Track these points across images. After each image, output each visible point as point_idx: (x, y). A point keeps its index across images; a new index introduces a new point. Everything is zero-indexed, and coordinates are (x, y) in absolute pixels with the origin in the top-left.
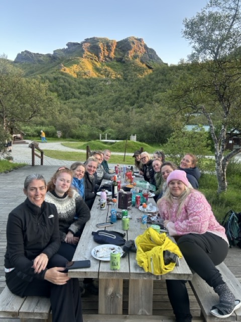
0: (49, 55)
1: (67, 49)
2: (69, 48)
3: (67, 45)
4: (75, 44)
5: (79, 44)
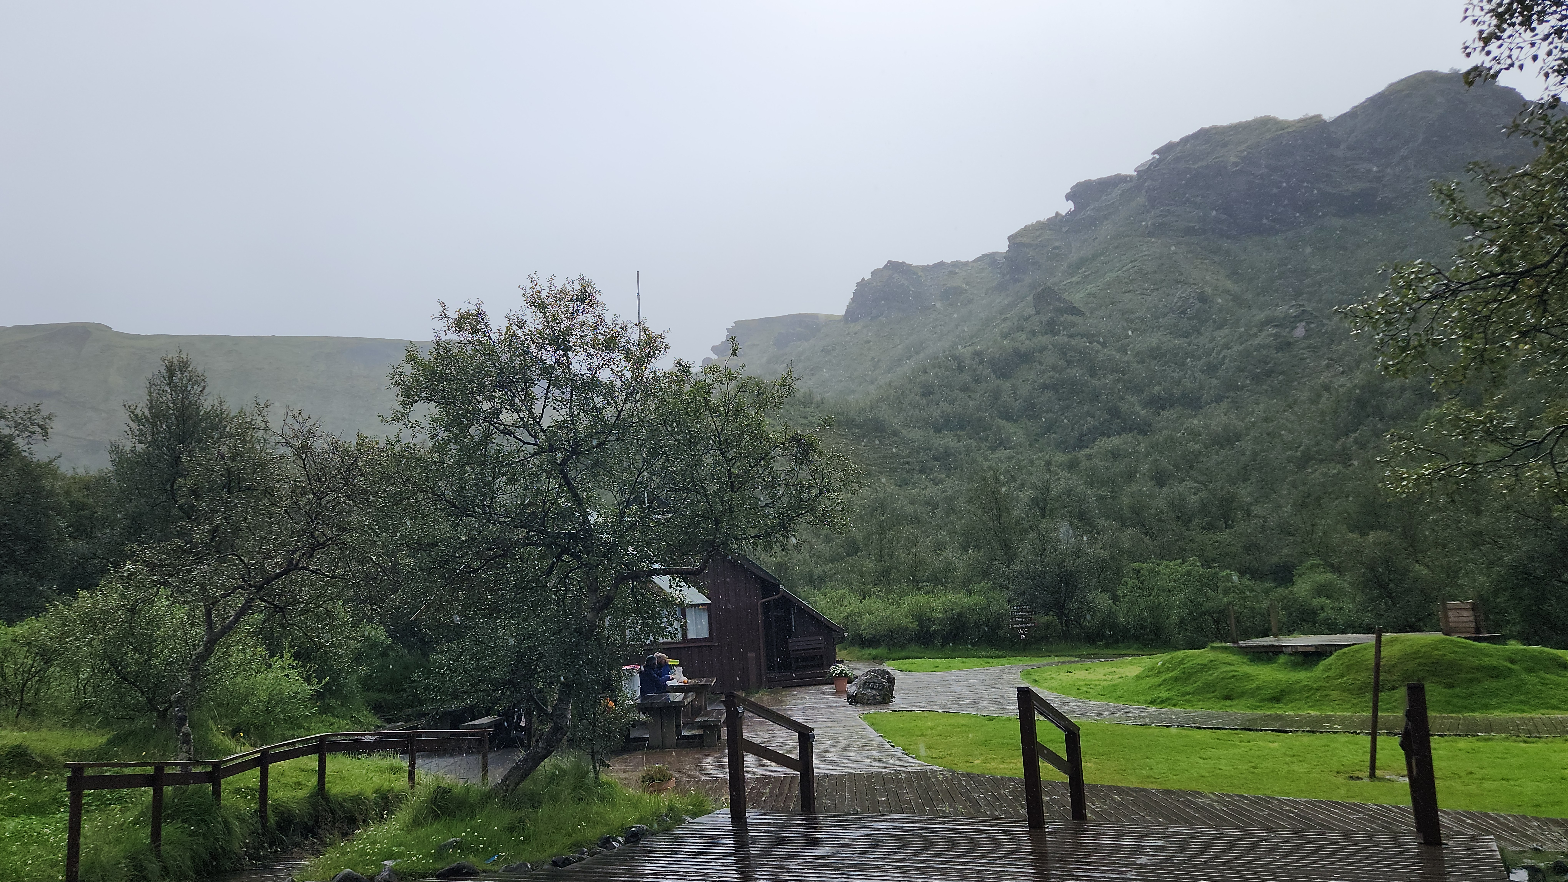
0: (990, 259)
1: (1070, 214)
2: (1079, 207)
3: (1068, 197)
4: (1107, 185)
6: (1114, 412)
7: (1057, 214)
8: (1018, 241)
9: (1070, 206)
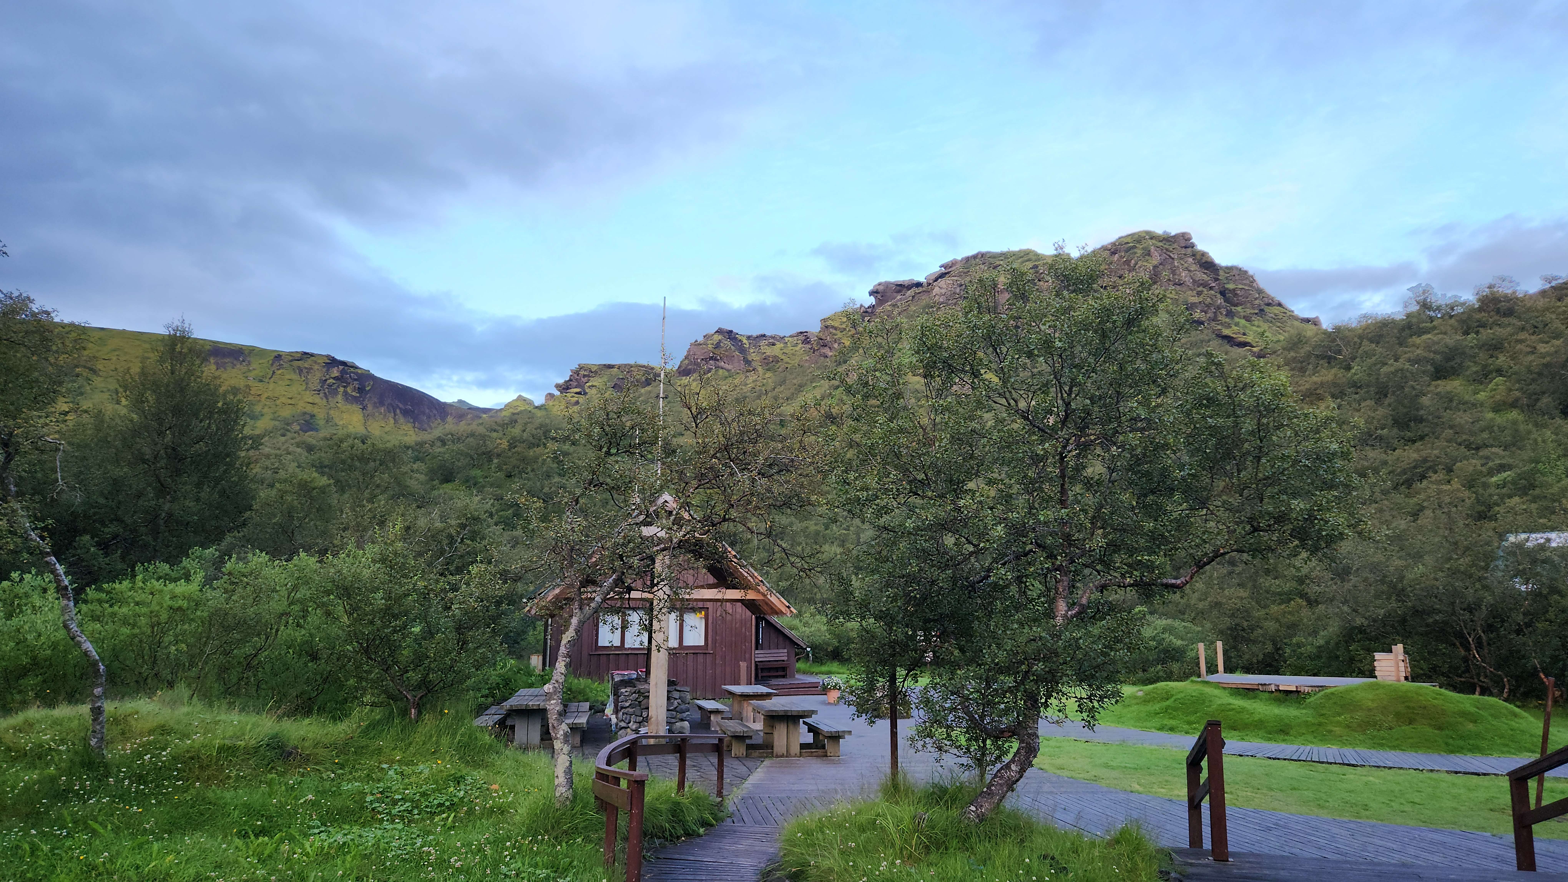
2: (880, 303)
4: (901, 287)
5: (919, 285)
7: (861, 306)
8: (829, 323)
9: (872, 300)
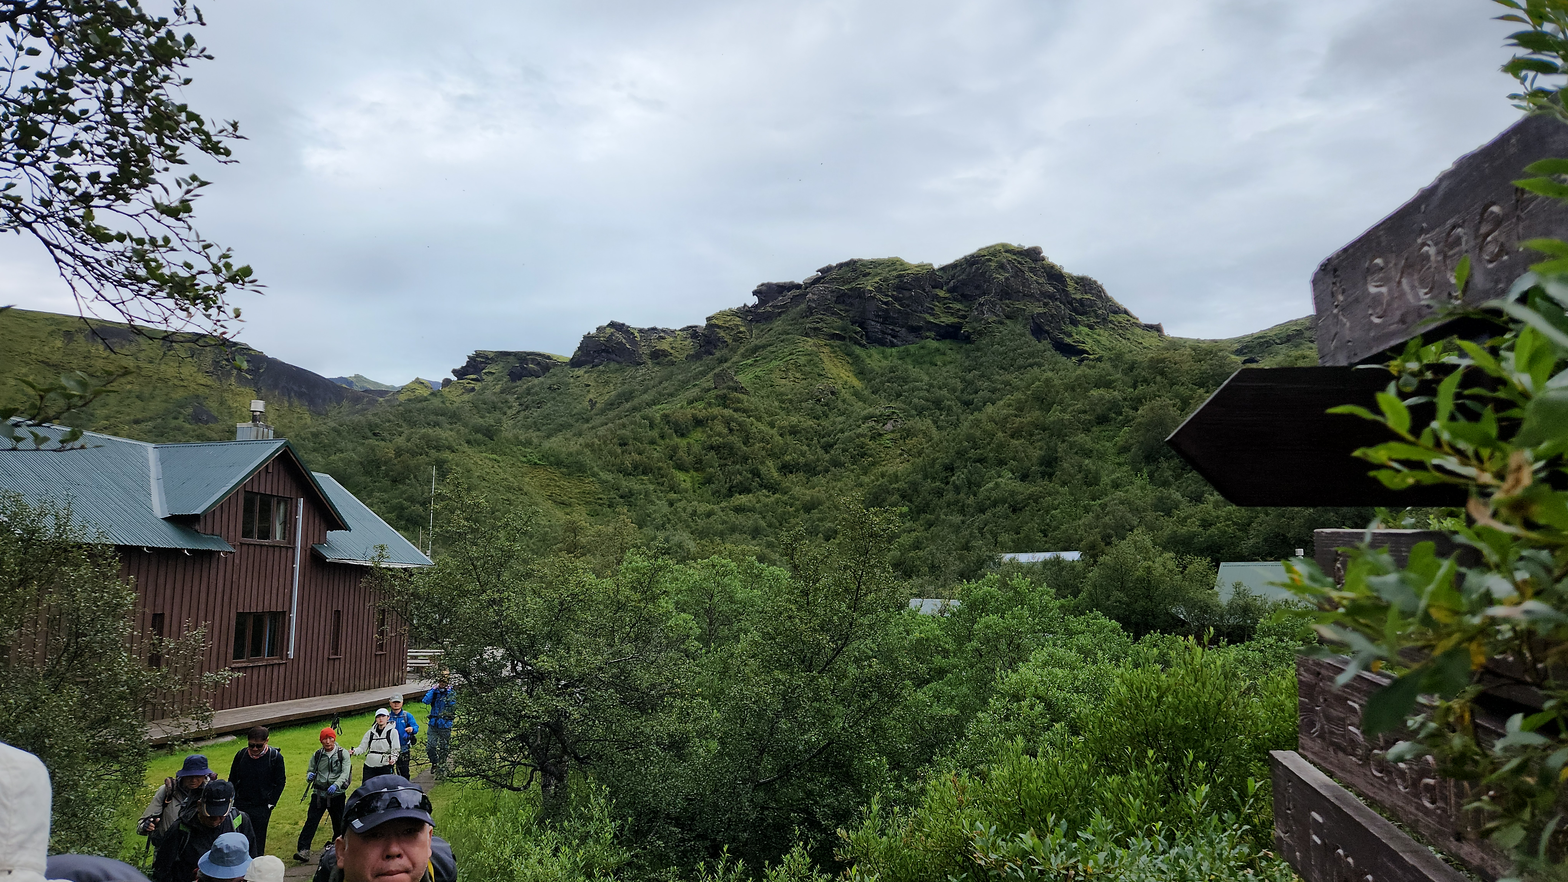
0: (692, 331)
1: (755, 306)
2: (762, 303)
3: (755, 293)
4: (782, 288)
5: (798, 287)
6: (756, 473)
7: (745, 305)
9: (755, 300)
